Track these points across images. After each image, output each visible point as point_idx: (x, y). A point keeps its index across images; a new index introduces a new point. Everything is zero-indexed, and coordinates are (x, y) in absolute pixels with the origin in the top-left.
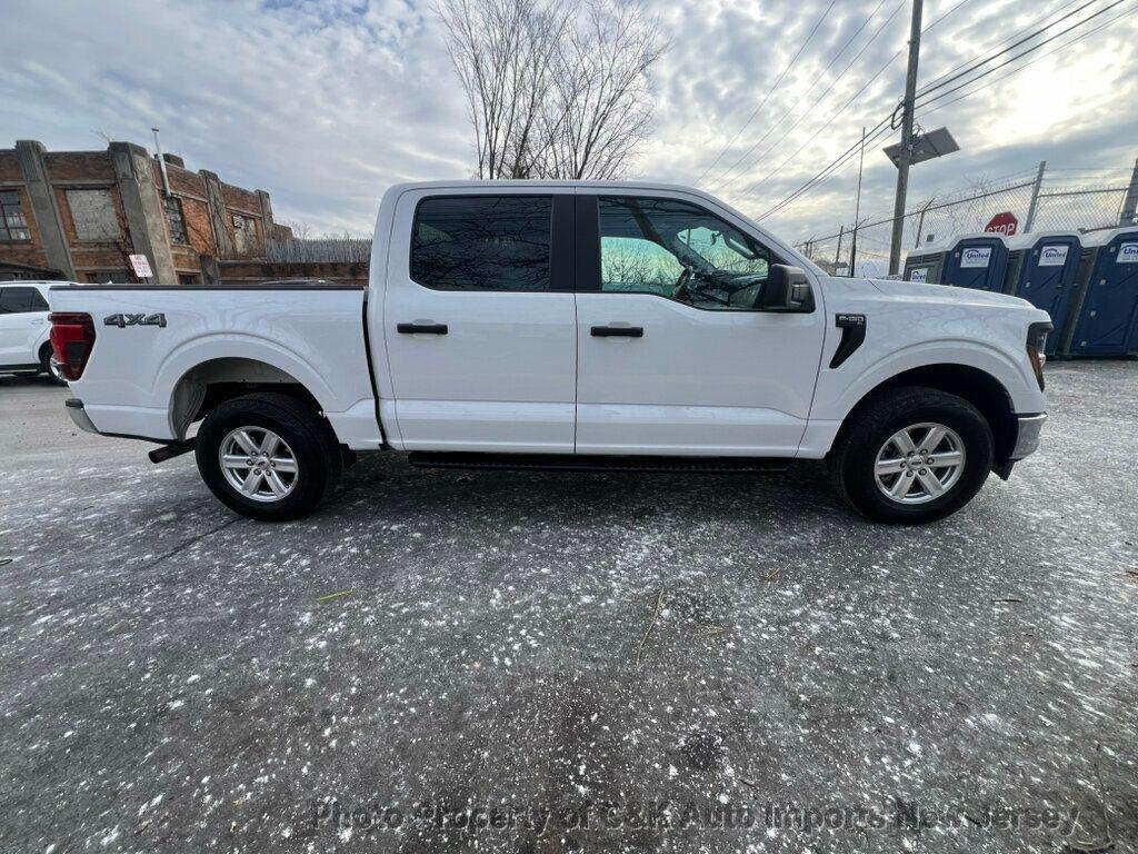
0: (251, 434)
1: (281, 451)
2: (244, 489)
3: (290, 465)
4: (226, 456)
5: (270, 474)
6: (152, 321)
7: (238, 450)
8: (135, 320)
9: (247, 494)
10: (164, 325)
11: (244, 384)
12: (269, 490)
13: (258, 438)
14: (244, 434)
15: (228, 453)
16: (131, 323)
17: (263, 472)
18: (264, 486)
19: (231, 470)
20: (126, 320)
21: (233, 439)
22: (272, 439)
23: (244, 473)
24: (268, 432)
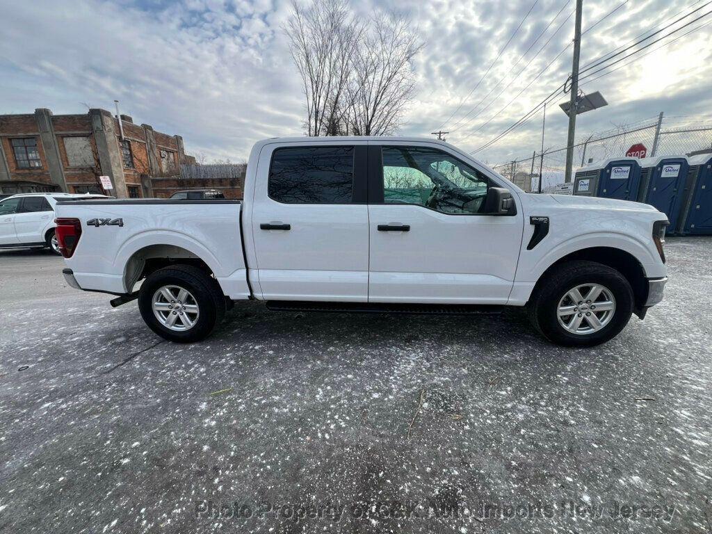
0: (171, 290)
1: (189, 300)
2: (166, 323)
3: (194, 308)
4: (156, 303)
5: (182, 314)
6: (114, 223)
7: (163, 300)
8: (105, 222)
9: (168, 326)
10: (122, 225)
11: (168, 259)
12: (181, 323)
13: (176, 292)
14: (167, 290)
15: (157, 301)
16: (103, 224)
17: (178, 313)
18: (178, 321)
19: (159, 311)
20: (100, 222)
21: (161, 293)
22: (184, 293)
23: (166, 313)
24: (182, 289)
